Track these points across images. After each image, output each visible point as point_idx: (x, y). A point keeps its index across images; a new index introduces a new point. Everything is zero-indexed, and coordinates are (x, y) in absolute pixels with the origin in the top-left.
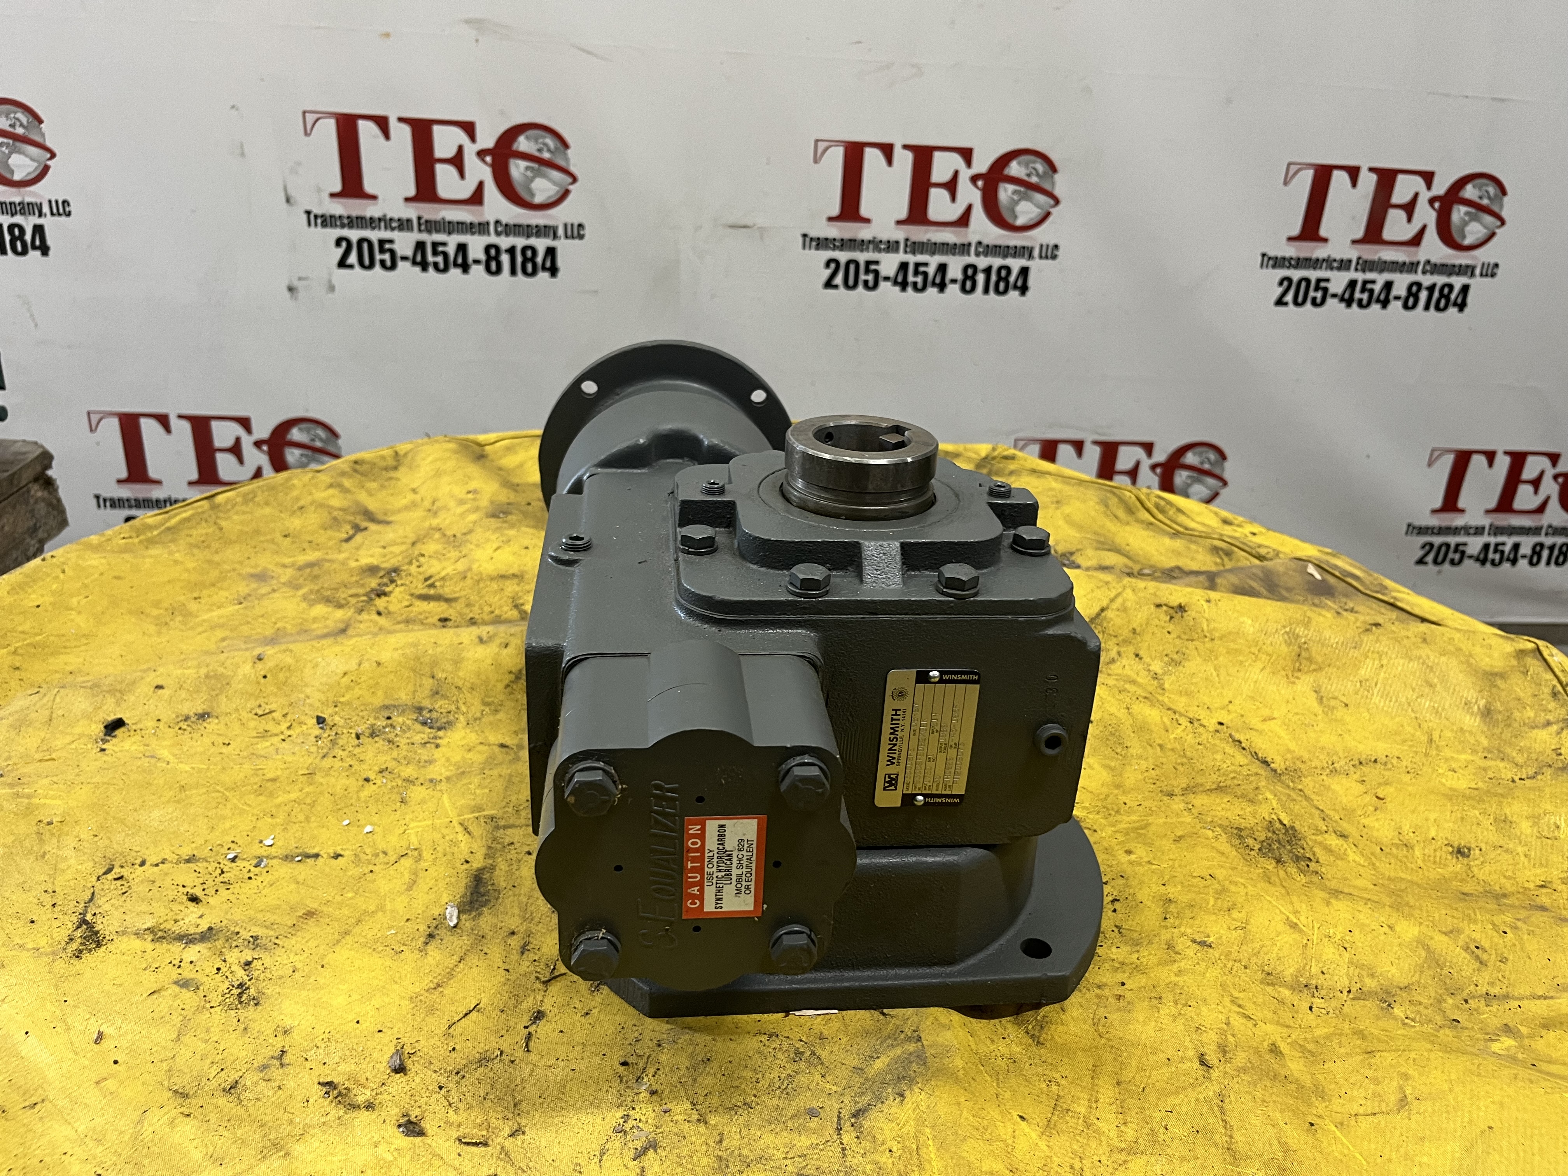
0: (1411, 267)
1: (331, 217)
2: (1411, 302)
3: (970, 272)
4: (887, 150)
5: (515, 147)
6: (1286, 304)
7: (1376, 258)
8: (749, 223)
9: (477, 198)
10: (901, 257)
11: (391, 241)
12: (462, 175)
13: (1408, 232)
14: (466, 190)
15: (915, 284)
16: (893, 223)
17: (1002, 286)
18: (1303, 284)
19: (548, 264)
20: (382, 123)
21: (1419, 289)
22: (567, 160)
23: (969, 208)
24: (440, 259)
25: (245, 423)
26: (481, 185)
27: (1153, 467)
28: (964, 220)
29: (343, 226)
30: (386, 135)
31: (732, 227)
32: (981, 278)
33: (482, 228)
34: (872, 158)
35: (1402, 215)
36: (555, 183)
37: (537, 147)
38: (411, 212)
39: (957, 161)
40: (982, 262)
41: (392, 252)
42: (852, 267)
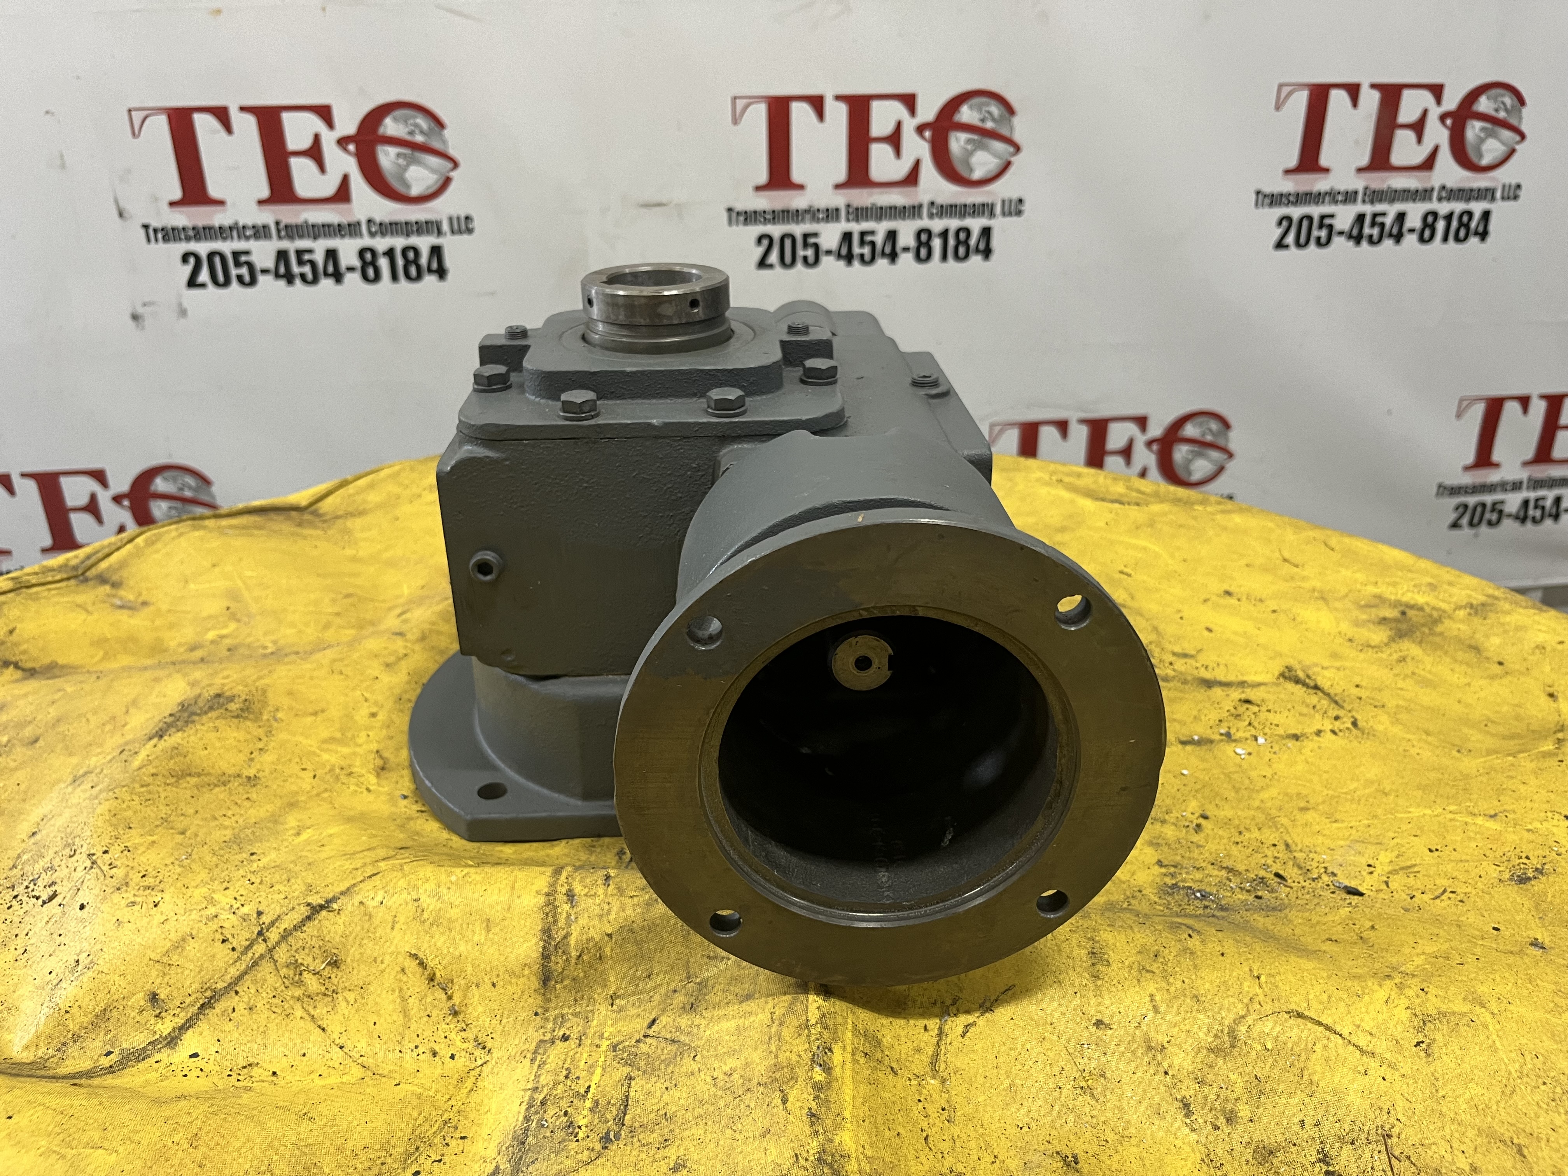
0: (1425, 194)
1: (173, 229)
2: (1427, 233)
3: (924, 237)
4: (817, 103)
5: (381, 131)
6: (1287, 246)
7: (1385, 186)
8: (664, 200)
9: (342, 194)
10: (843, 226)
11: (247, 253)
12: (322, 167)
13: (1419, 155)
14: (328, 186)
15: (862, 256)
16: (830, 188)
17: (962, 250)
18: (1305, 223)
19: (435, 266)
20: (221, 114)
21: (1435, 220)
22: (444, 142)
23: (917, 163)
24: (307, 269)
25: (99, 476)
26: (345, 179)
27: (1149, 444)
28: (912, 178)
29: (188, 239)
30: (228, 127)
31: (646, 205)
32: (937, 243)
33: (351, 229)
34: (800, 113)
35: (1410, 135)
36: (433, 171)
37: (407, 130)
38: (267, 216)
39: (898, 110)
40: (937, 225)
41: (250, 266)
42: (788, 243)
